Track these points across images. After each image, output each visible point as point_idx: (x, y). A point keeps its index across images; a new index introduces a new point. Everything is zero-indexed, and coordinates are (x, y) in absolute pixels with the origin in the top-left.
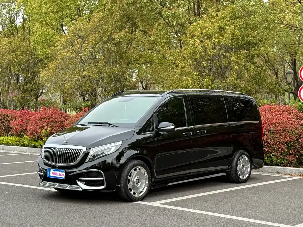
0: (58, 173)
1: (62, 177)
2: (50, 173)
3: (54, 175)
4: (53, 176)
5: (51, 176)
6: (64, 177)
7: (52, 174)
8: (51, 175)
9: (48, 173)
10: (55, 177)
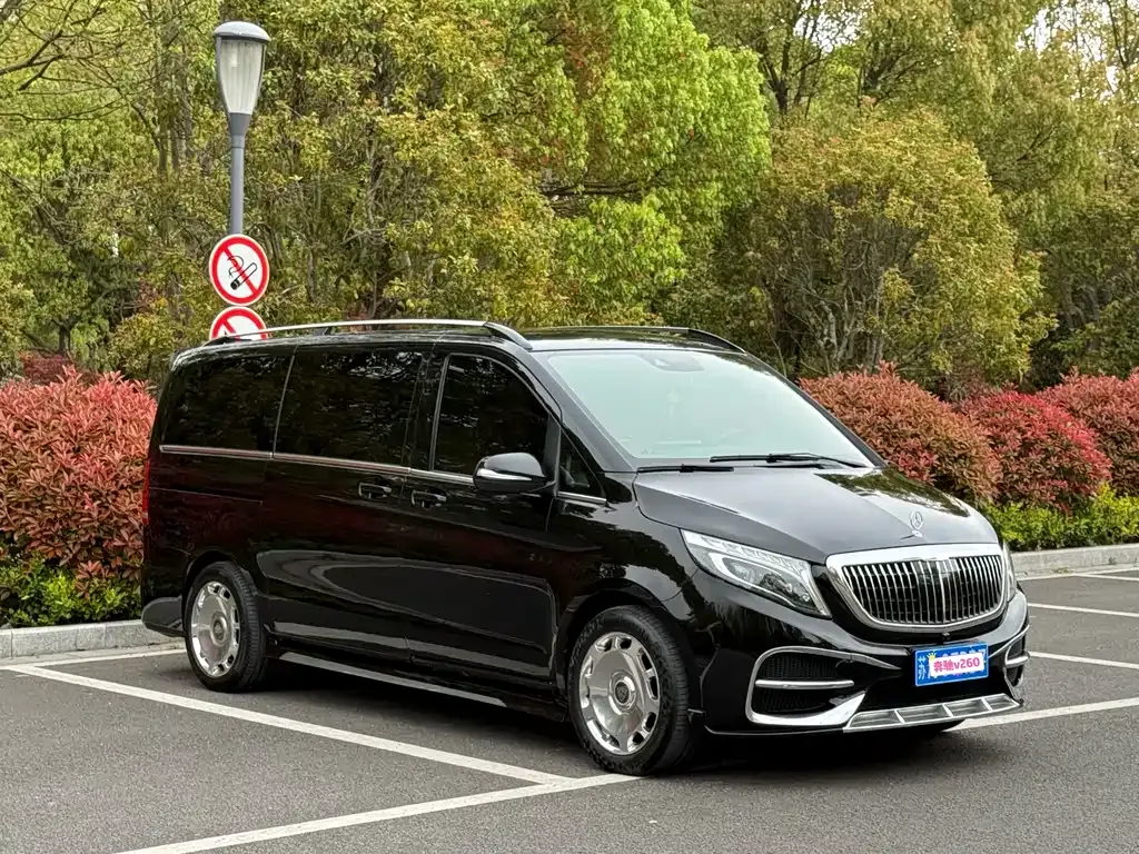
0: (955, 658)
1: (973, 669)
2: (927, 668)
3: (945, 673)
4: (940, 678)
5: (932, 679)
6: (981, 668)
7: (936, 670)
8: (933, 673)
9: (922, 666)
10: (951, 677)
